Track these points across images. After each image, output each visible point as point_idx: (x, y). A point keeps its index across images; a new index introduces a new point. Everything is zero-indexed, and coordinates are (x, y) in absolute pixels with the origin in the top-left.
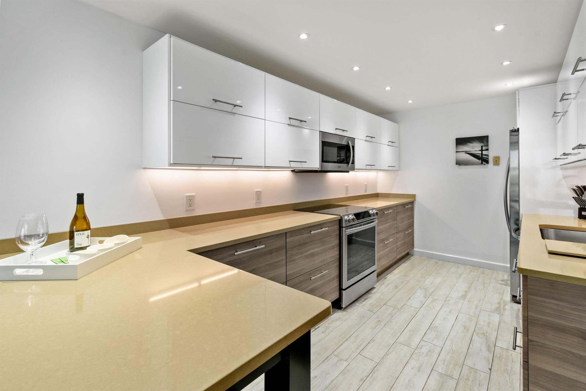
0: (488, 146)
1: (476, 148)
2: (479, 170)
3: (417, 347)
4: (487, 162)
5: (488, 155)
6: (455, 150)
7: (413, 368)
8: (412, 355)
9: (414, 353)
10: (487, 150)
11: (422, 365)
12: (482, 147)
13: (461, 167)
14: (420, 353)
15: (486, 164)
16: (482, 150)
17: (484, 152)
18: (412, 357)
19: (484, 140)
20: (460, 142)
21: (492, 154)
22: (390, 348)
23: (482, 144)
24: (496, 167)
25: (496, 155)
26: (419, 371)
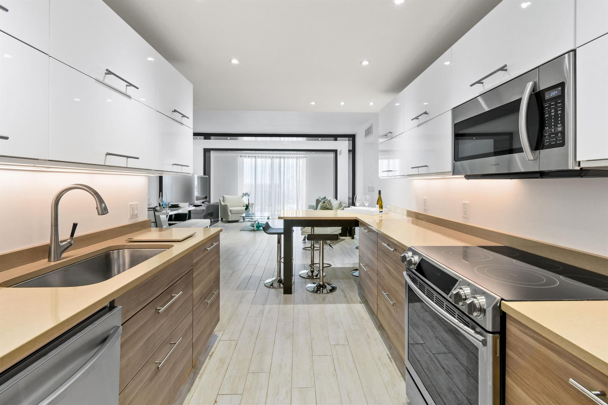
3: (291, 393)
7: (286, 365)
8: (292, 378)
9: (291, 382)
11: (280, 372)
14: (286, 386)
18: (291, 376)
22: (314, 376)
26: (280, 364)
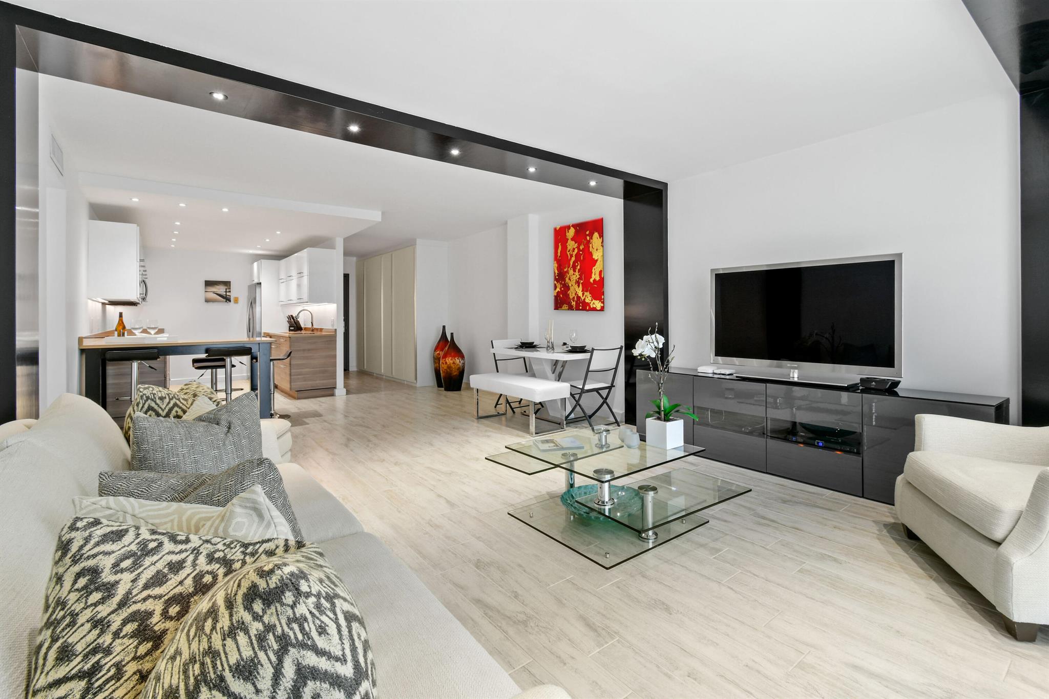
0: (230, 289)
1: (221, 290)
2: (223, 307)
4: (230, 301)
5: (230, 296)
6: (204, 291)
10: (230, 292)
12: (226, 289)
13: (209, 303)
15: (229, 303)
16: (226, 292)
17: (228, 294)
19: (227, 284)
20: (209, 284)
21: (233, 295)
23: (226, 287)
24: (236, 305)
25: (236, 296)
